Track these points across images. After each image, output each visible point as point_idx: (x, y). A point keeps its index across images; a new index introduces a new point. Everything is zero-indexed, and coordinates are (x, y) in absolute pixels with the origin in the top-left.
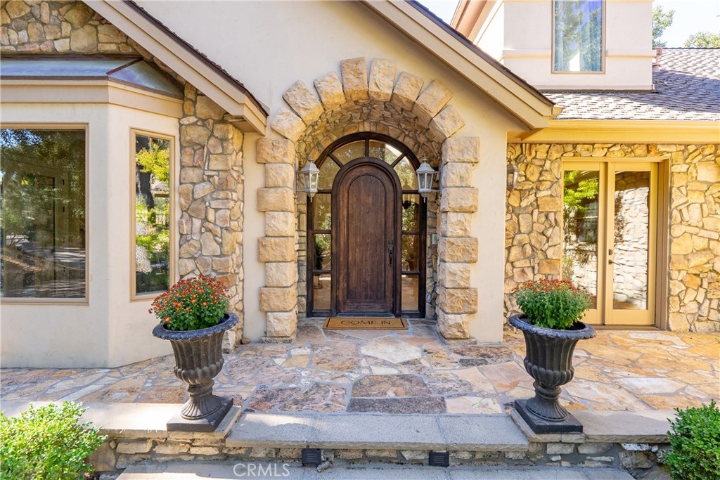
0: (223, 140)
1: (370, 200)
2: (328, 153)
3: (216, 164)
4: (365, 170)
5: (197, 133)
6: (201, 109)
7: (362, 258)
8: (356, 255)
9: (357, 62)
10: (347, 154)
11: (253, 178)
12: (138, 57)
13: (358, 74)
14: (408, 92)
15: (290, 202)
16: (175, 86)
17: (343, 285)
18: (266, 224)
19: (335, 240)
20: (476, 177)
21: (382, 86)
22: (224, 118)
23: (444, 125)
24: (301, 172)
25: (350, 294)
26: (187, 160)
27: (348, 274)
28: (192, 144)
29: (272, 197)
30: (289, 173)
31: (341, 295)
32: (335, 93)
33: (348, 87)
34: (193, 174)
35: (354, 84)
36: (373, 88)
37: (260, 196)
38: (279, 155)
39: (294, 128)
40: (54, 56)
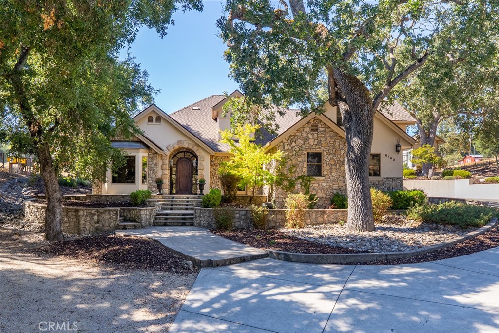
0: (156, 157)
1: (185, 167)
2: (175, 156)
3: (155, 161)
4: (184, 159)
5: (151, 156)
6: (152, 151)
7: (183, 181)
8: (182, 180)
9: (181, 141)
10: (180, 155)
11: (160, 163)
12: (140, 142)
13: (181, 143)
14: (190, 147)
15: (168, 168)
16: (148, 147)
17: (179, 187)
18: (163, 172)
19: (177, 176)
20: (203, 163)
21: (186, 146)
22: (156, 153)
23: (198, 154)
24: (170, 162)
25: (180, 189)
26: (150, 160)
27: (180, 185)
28: (151, 157)
29: (164, 167)
30: (167, 162)
31: (178, 189)
32: (177, 147)
33: (179, 146)
34: (151, 163)
35: (181, 146)
36: (184, 146)
37: (162, 166)
38: (166, 159)
39: (168, 153)
40: (126, 141)
